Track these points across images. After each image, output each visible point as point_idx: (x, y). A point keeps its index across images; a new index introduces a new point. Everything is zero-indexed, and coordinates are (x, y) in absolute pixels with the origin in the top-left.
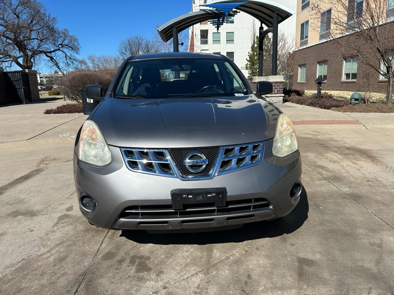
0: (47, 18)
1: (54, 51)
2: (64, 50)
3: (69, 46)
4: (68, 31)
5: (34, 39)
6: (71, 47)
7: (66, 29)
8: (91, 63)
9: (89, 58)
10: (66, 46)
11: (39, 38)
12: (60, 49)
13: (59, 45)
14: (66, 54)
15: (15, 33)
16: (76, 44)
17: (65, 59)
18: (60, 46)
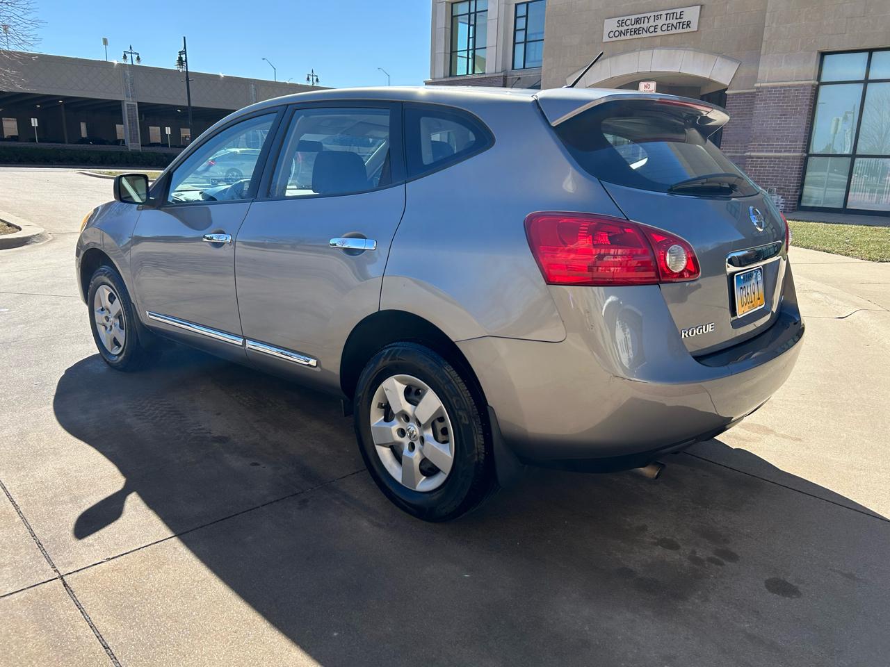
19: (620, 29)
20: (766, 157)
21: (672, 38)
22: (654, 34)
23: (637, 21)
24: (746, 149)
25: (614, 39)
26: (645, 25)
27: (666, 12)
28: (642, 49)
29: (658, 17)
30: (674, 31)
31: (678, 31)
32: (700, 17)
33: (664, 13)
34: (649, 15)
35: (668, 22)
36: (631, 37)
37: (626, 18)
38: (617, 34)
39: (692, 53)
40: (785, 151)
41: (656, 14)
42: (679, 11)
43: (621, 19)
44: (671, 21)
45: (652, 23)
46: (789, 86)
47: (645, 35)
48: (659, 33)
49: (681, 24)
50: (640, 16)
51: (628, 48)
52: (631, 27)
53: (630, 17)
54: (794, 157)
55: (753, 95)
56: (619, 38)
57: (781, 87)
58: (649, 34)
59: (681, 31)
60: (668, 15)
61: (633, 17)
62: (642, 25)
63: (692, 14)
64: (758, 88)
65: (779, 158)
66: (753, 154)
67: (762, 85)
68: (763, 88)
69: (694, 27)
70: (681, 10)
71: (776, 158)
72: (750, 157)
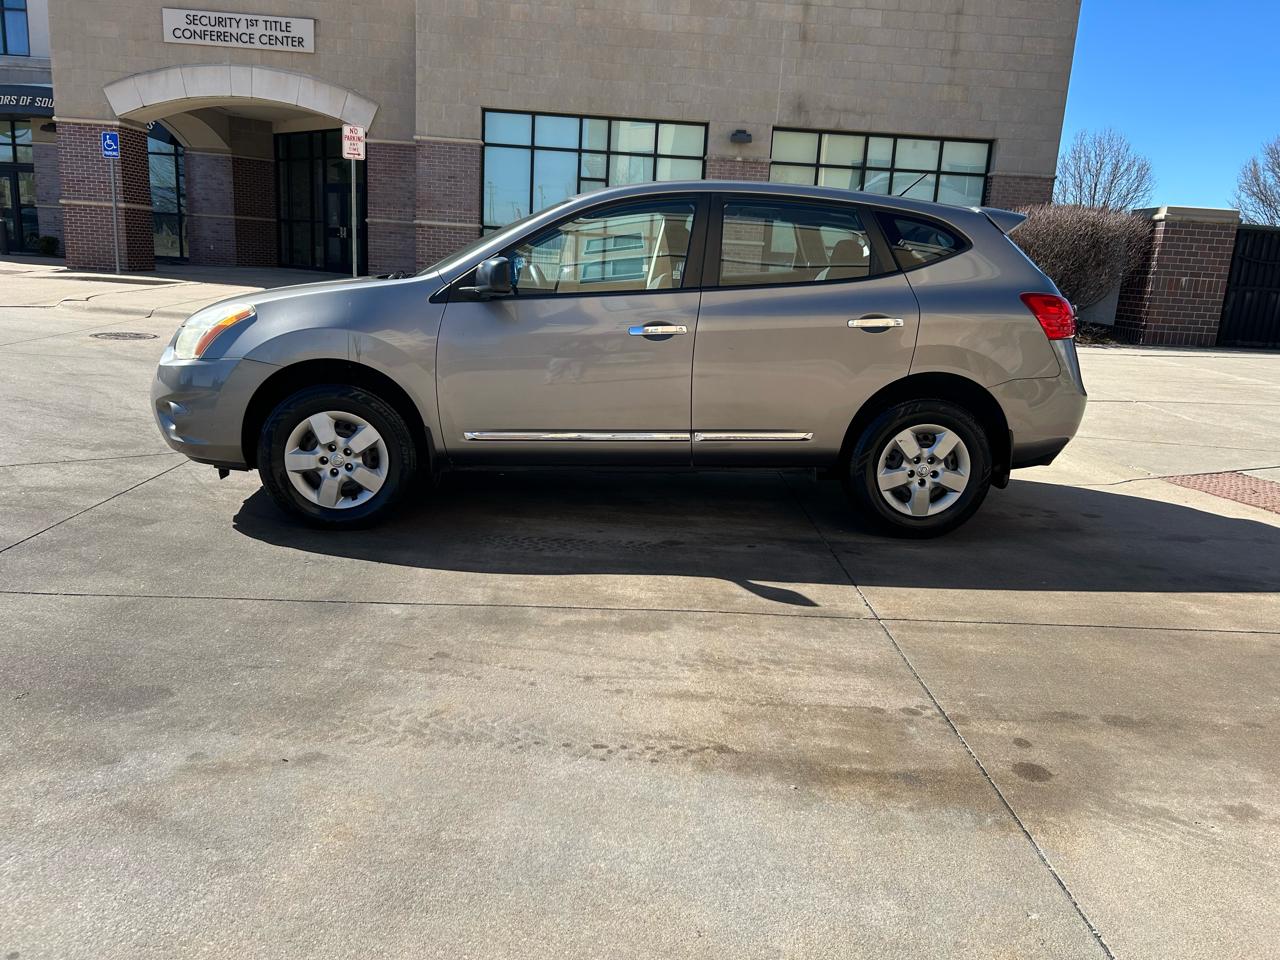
19: (192, 27)
20: (439, 227)
21: (278, 57)
22: (248, 45)
23: (220, 21)
24: (414, 217)
25: (183, 40)
26: (234, 30)
27: (266, 18)
28: (233, 63)
29: (253, 23)
30: (279, 47)
31: (284, 48)
32: (315, 36)
33: (261, 18)
34: (238, 17)
35: (268, 33)
36: (213, 43)
37: (200, 14)
38: (187, 34)
39: (311, 83)
40: (460, 221)
41: (249, 17)
42: (284, 20)
43: (192, 13)
44: (273, 33)
45: (243, 28)
46: (454, 144)
47: (234, 43)
48: (258, 45)
49: (290, 40)
50: (224, 15)
51: (208, 59)
52: (210, 28)
53: (207, 14)
54: (471, 229)
55: (413, 149)
56: (192, 41)
57: (445, 144)
58: (240, 45)
59: (290, 48)
60: (268, 24)
61: (213, 15)
62: (228, 29)
63: (303, 28)
64: (417, 141)
65: (454, 228)
66: (423, 222)
67: (423, 138)
68: (425, 142)
69: (309, 46)
70: (288, 20)
71: (450, 228)
72: (420, 226)
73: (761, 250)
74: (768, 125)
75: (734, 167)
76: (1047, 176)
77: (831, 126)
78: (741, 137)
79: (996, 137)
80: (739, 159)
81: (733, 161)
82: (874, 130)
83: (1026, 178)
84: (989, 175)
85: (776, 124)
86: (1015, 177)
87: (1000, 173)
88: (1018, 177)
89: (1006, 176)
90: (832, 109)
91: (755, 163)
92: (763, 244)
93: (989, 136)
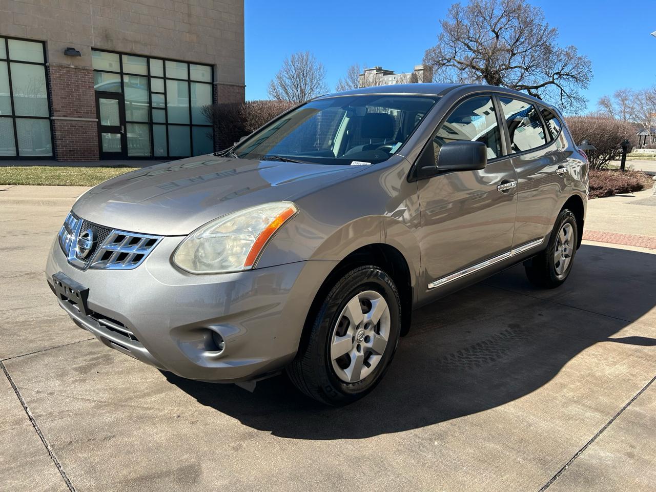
0: (542, 31)
1: (543, 85)
2: (562, 83)
3: (572, 76)
4: (576, 49)
5: (515, 67)
6: (575, 77)
7: (572, 46)
8: (619, 104)
9: (618, 95)
10: (567, 75)
11: (523, 66)
12: (555, 81)
13: (553, 75)
14: (562, 90)
15: (488, 60)
16: (585, 71)
17: (558, 98)
18: (556, 76)
73: (96, 124)
74: (88, 46)
75: (69, 71)
76: (242, 85)
77: (128, 51)
78: (70, 52)
79: (216, 63)
80: (72, 66)
81: (68, 67)
82: (153, 54)
83: (233, 86)
84: (214, 83)
85: (93, 46)
86: (227, 85)
87: (221, 83)
88: (229, 85)
89: (224, 84)
90: (127, 40)
91: (83, 70)
92: (97, 120)
93: (212, 63)
